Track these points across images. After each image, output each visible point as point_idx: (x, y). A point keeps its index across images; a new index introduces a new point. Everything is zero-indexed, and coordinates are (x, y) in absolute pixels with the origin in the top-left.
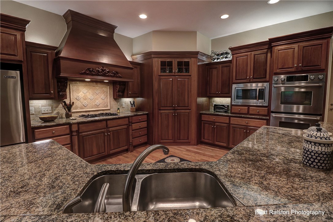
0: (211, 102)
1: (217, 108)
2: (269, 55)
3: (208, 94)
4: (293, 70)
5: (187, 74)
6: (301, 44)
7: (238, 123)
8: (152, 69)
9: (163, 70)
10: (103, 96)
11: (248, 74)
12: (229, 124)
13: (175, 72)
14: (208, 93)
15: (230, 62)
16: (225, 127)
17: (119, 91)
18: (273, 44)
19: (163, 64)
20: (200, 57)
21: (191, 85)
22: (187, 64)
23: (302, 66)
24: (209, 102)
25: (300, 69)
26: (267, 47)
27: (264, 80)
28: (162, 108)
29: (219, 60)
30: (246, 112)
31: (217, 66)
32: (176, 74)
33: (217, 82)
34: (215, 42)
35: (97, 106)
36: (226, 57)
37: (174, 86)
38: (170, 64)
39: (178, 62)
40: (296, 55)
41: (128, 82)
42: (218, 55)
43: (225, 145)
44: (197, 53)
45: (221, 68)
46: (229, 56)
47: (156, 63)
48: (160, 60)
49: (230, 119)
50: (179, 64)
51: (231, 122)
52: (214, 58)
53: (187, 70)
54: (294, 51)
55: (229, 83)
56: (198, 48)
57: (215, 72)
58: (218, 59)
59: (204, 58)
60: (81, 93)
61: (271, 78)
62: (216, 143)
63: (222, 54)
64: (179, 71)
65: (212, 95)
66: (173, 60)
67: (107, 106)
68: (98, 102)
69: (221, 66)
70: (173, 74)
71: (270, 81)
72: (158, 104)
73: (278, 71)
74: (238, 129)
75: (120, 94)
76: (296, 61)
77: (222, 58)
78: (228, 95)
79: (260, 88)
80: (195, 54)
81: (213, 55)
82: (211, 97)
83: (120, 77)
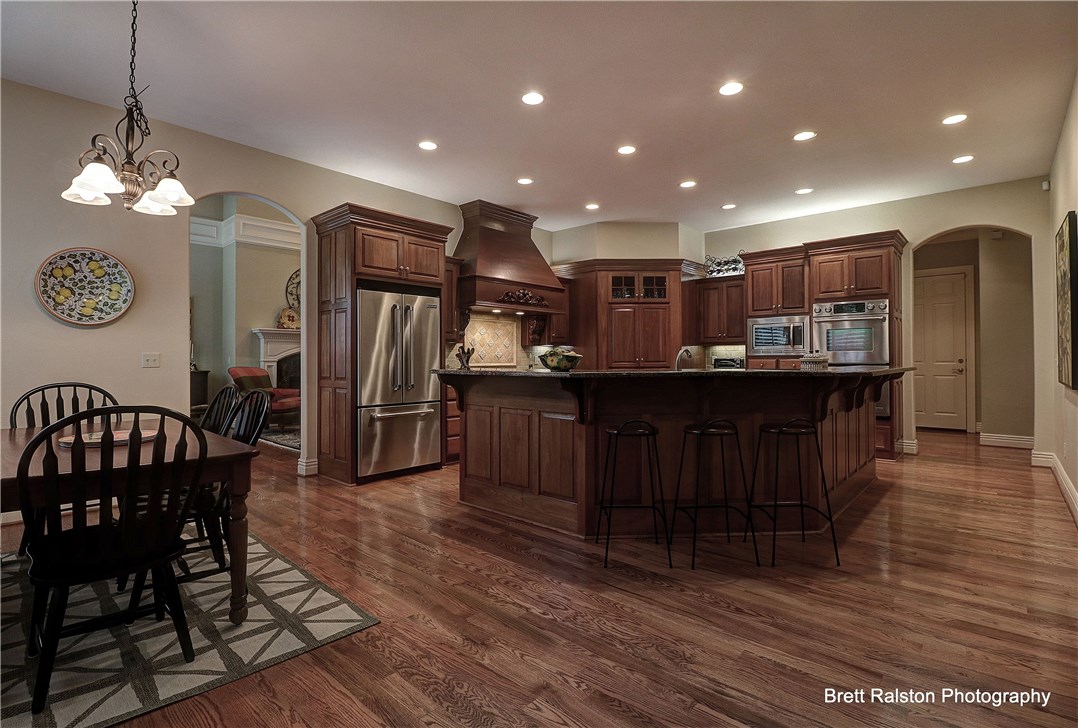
0: (708, 354)
1: (720, 366)
2: (807, 268)
3: (702, 339)
4: (842, 294)
5: (663, 300)
6: (851, 254)
8: (597, 293)
9: (616, 292)
10: (506, 341)
11: (774, 302)
13: (639, 297)
14: (702, 336)
15: (741, 277)
17: (534, 333)
18: (811, 252)
19: (616, 281)
20: (685, 268)
21: (669, 322)
22: (661, 281)
23: (856, 288)
24: (704, 356)
25: (853, 294)
26: (802, 255)
27: (800, 310)
28: (614, 365)
29: (721, 275)
30: (773, 367)
31: (718, 285)
32: (641, 300)
33: (719, 316)
34: (712, 239)
35: (498, 358)
36: (735, 269)
37: (637, 323)
38: (630, 281)
39: (644, 278)
40: (846, 271)
41: (551, 314)
42: (719, 264)
44: (679, 262)
45: (725, 289)
46: (740, 266)
47: (605, 281)
48: (611, 275)
50: (647, 281)
52: (711, 269)
53: (662, 293)
54: (842, 265)
55: (743, 317)
56: (681, 252)
57: (714, 296)
58: (719, 271)
59: (692, 270)
60: (478, 334)
61: (811, 308)
63: (726, 263)
64: (646, 295)
65: (709, 340)
66: (635, 274)
67: (512, 360)
68: (500, 351)
69: (724, 284)
70: (636, 300)
71: (809, 313)
72: (607, 357)
73: (821, 296)
75: (537, 337)
76: (846, 279)
77: (727, 270)
78: (740, 339)
79: (796, 325)
80: (675, 264)
81: (709, 263)
82: (707, 344)
83: (546, 306)
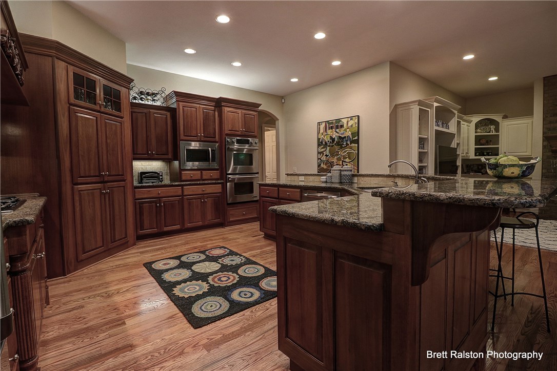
1: (144, 177)
2: (217, 113)
4: (239, 133)
6: (242, 111)
7: (194, 193)
8: (55, 87)
12: (183, 195)
16: (176, 202)
18: (223, 104)
23: (245, 131)
25: (243, 133)
26: (214, 104)
27: (214, 139)
28: (80, 180)
30: (199, 177)
31: (145, 111)
32: (103, 109)
40: (240, 120)
43: (178, 227)
47: (65, 75)
48: (72, 70)
49: (182, 188)
51: (185, 193)
53: (119, 107)
55: (167, 140)
57: (142, 119)
62: (165, 230)
66: (96, 78)
69: (151, 111)
70: (98, 107)
71: (219, 142)
72: (71, 170)
73: (229, 132)
74: (194, 200)
76: (241, 125)
78: (166, 156)
